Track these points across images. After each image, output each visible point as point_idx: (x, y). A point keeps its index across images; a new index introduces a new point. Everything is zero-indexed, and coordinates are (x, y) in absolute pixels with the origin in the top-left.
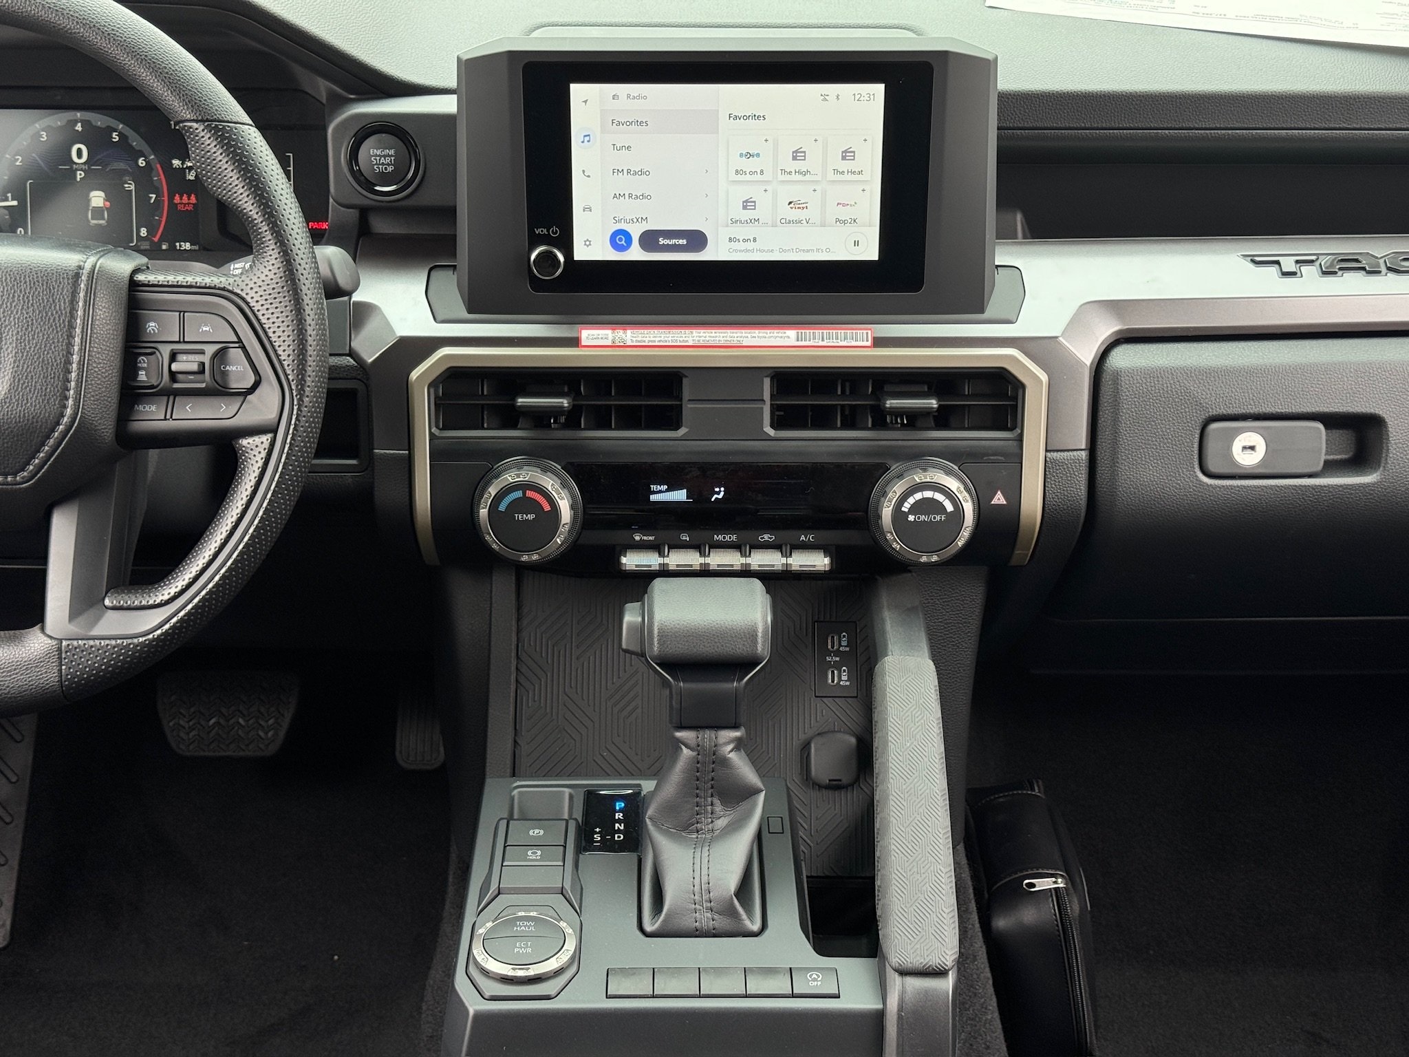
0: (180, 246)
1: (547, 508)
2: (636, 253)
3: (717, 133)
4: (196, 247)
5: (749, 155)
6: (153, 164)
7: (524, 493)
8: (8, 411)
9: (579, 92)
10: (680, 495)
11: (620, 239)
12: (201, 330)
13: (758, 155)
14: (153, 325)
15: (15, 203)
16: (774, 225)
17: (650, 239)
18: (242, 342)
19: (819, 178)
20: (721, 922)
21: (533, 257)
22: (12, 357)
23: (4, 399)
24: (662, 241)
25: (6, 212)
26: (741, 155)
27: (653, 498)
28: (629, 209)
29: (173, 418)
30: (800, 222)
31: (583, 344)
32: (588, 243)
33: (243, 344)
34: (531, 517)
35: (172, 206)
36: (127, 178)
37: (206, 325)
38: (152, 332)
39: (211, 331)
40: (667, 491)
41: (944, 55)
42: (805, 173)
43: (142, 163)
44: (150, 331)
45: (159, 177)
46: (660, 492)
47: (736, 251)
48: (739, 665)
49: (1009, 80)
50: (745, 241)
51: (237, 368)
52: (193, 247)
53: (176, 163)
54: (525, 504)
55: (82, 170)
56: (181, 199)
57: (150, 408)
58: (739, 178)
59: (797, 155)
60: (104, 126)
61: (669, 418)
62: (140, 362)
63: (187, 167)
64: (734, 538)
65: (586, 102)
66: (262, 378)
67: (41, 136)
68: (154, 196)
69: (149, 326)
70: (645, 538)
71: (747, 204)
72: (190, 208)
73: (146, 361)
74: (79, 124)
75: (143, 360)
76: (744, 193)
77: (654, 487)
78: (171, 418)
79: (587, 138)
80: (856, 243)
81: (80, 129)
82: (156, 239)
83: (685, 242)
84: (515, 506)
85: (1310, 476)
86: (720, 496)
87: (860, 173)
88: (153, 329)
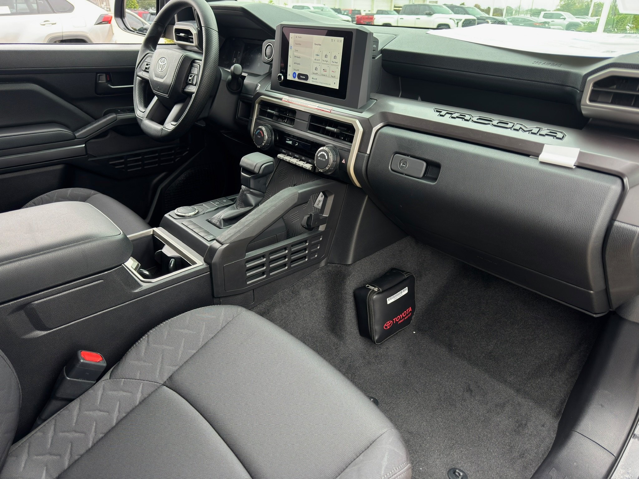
1: (262, 136)
2: (296, 79)
3: (312, 48)
5: (317, 55)
7: (260, 131)
10: (290, 142)
16: (320, 76)
17: (299, 76)
19: (329, 63)
21: (278, 76)
27: (287, 142)
28: (297, 67)
30: (325, 75)
31: (283, 99)
32: (290, 74)
42: (327, 61)
47: (313, 81)
50: (315, 79)
58: (315, 61)
59: (326, 56)
64: (298, 156)
65: (292, 37)
70: (284, 151)
71: (316, 69)
76: (316, 65)
77: (288, 139)
80: (335, 83)
83: (304, 77)
85: (418, 178)
86: (297, 145)
87: (337, 63)
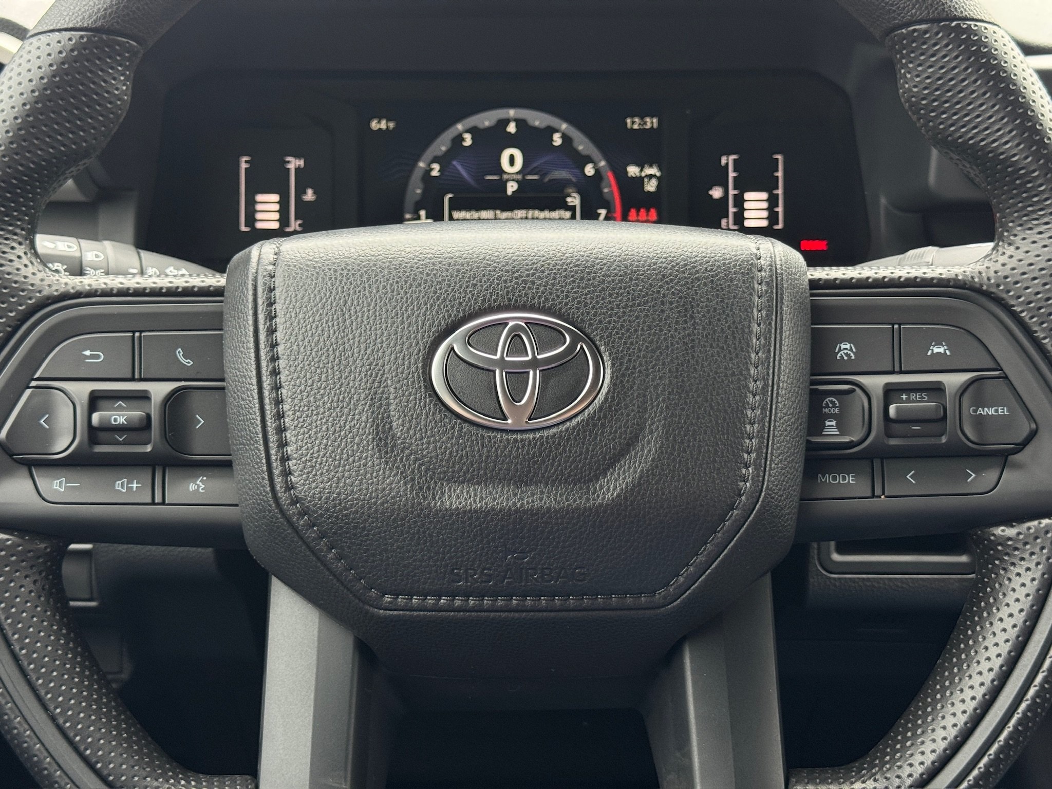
6: (603, 172)
8: (657, 489)
12: (929, 353)
14: (848, 346)
15: (431, 220)
18: (1002, 370)
22: (664, 400)
23: (653, 470)
29: (886, 494)
33: (1004, 373)
36: (570, 190)
37: (939, 344)
38: (846, 358)
39: (948, 353)
43: (589, 171)
44: (842, 356)
45: (611, 189)
51: (997, 411)
53: (633, 170)
55: (513, 180)
57: (844, 478)
60: (543, 126)
62: (827, 406)
63: (647, 175)
66: (1040, 427)
67: (465, 139)
68: (604, 212)
69: (840, 350)
73: (838, 405)
74: (512, 124)
75: (831, 402)
78: (883, 494)
81: (513, 130)
88: (847, 354)
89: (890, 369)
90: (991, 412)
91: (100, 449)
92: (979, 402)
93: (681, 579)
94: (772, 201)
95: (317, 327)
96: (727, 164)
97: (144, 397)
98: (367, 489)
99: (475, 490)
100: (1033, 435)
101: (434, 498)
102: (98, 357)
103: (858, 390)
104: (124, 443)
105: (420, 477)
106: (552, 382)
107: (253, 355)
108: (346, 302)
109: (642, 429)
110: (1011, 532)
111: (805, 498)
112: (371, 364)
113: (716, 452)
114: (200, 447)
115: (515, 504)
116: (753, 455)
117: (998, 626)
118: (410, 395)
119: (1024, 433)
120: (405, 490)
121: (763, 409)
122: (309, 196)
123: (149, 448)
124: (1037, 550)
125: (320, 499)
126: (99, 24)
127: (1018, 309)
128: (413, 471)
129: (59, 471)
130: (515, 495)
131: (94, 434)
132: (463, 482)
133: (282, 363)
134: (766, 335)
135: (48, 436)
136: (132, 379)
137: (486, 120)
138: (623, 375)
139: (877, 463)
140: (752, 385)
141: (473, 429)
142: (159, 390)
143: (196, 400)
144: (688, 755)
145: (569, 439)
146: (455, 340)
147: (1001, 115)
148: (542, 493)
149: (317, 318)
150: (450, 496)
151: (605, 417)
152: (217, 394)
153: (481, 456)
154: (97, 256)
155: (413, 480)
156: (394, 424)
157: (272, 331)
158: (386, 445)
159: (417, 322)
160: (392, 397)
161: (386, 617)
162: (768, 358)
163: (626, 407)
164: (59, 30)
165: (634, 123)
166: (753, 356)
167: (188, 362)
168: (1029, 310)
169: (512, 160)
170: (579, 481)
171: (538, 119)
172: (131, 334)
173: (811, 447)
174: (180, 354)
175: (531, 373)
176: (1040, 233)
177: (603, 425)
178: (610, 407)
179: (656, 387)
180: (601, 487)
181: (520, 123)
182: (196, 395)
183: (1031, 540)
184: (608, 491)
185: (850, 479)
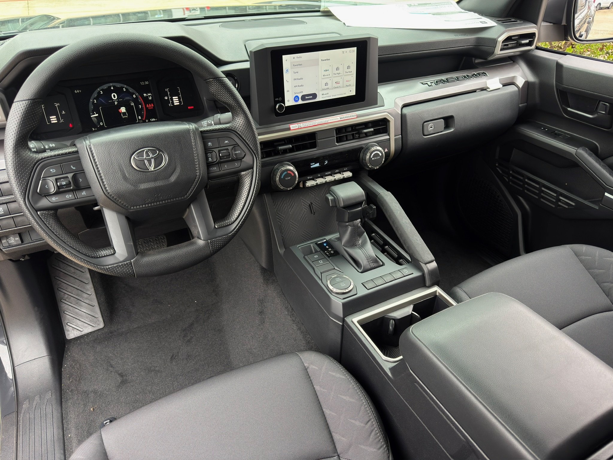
0: (152, 120)
1: (293, 175)
2: (300, 102)
3: (319, 65)
4: (157, 120)
5: (326, 70)
6: (138, 96)
7: (287, 172)
9: (285, 57)
10: (317, 165)
11: (296, 98)
12: (225, 143)
13: (328, 70)
14: (210, 143)
15: (97, 115)
16: (332, 89)
17: (303, 98)
19: (342, 75)
20: (375, 265)
21: (277, 107)
22: (179, 161)
24: (306, 98)
25: (95, 118)
26: (324, 71)
27: (312, 167)
28: (298, 90)
29: (222, 170)
30: (338, 87)
31: (291, 129)
32: (288, 101)
33: (238, 145)
34: (289, 178)
35: (146, 108)
36: (131, 102)
37: (226, 141)
39: (228, 142)
40: (314, 164)
41: (369, 38)
42: (339, 74)
43: (134, 96)
45: (140, 100)
46: (313, 165)
47: (324, 97)
48: (359, 204)
49: (381, 43)
50: (326, 94)
52: (156, 120)
53: (145, 95)
54: (288, 175)
55: (116, 101)
56: (149, 106)
58: (324, 77)
59: (337, 69)
60: (120, 87)
61: (314, 145)
62: (209, 156)
63: (149, 96)
64: (330, 173)
65: (286, 60)
66: (246, 153)
67: (101, 92)
68: (140, 106)
70: (310, 177)
71: (326, 84)
72: (152, 108)
73: (211, 155)
74: (112, 87)
75: (209, 154)
76: (325, 81)
77: (311, 164)
79: (287, 71)
80: (351, 91)
81: (113, 89)
82: (144, 119)
83: (312, 97)
84: (285, 176)
85: (441, 132)
86: (327, 163)
87: (351, 72)
88: (210, 145)
89: (218, 147)
90: (238, 152)
91: (61, 190)
92: (235, 151)
93: (189, 193)
94: (179, 98)
95: (104, 158)
96: (167, 91)
97: (67, 177)
98: (124, 188)
99: (146, 184)
100: (245, 155)
101: (138, 187)
102: (54, 171)
103: (214, 152)
104: (66, 188)
105: (134, 184)
106: (157, 161)
107: (91, 166)
108: (109, 151)
109: (176, 167)
110: (244, 173)
111: (208, 173)
112: (118, 163)
113: (191, 169)
114: (82, 185)
115: (155, 185)
116: (198, 168)
117: (245, 190)
118: (128, 168)
119: (244, 155)
120: (132, 187)
121: (198, 159)
122: (64, 112)
123: (72, 188)
124: (249, 175)
125: (114, 192)
126: (34, 98)
127: (239, 133)
128: (132, 183)
129: (53, 196)
130: (154, 184)
131: (59, 187)
132: (143, 183)
133: (99, 166)
134: (195, 145)
135: (48, 189)
136: (63, 174)
137: (105, 87)
138: (170, 157)
139: (219, 164)
140: (195, 155)
141: (143, 173)
142: (70, 176)
143: (78, 176)
144: (196, 223)
145: (162, 171)
146: (135, 156)
147: (229, 96)
148: (160, 182)
149: (104, 156)
150: (141, 186)
151: (169, 166)
152: (83, 174)
153: (146, 178)
154: (33, 146)
155: (133, 185)
156: (126, 174)
157: (94, 160)
158: (126, 179)
159: (126, 153)
160: (124, 169)
161: (132, 211)
162: (197, 149)
163: (172, 163)
164: (25, 100)
165: (142, 83)
166: (194, 149)
167: (74, 168)
168: (241, 133)
169: (114, 96)
170: (166, 179)
171: (118, 85)
172: (60, 165)
173: (207, 163)
174: (72, 166)
175: (152, 160)
176: (240, 118)
177: (169, 168)
178: (169, 164)
179: (177, 159)
180: (171, 179)
181: (114, 87)
182: (78, 174)
183: (248, 174)
184: (172, 179)
185: (215, 168)
